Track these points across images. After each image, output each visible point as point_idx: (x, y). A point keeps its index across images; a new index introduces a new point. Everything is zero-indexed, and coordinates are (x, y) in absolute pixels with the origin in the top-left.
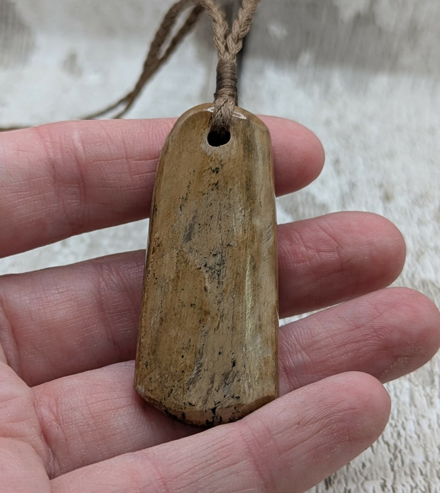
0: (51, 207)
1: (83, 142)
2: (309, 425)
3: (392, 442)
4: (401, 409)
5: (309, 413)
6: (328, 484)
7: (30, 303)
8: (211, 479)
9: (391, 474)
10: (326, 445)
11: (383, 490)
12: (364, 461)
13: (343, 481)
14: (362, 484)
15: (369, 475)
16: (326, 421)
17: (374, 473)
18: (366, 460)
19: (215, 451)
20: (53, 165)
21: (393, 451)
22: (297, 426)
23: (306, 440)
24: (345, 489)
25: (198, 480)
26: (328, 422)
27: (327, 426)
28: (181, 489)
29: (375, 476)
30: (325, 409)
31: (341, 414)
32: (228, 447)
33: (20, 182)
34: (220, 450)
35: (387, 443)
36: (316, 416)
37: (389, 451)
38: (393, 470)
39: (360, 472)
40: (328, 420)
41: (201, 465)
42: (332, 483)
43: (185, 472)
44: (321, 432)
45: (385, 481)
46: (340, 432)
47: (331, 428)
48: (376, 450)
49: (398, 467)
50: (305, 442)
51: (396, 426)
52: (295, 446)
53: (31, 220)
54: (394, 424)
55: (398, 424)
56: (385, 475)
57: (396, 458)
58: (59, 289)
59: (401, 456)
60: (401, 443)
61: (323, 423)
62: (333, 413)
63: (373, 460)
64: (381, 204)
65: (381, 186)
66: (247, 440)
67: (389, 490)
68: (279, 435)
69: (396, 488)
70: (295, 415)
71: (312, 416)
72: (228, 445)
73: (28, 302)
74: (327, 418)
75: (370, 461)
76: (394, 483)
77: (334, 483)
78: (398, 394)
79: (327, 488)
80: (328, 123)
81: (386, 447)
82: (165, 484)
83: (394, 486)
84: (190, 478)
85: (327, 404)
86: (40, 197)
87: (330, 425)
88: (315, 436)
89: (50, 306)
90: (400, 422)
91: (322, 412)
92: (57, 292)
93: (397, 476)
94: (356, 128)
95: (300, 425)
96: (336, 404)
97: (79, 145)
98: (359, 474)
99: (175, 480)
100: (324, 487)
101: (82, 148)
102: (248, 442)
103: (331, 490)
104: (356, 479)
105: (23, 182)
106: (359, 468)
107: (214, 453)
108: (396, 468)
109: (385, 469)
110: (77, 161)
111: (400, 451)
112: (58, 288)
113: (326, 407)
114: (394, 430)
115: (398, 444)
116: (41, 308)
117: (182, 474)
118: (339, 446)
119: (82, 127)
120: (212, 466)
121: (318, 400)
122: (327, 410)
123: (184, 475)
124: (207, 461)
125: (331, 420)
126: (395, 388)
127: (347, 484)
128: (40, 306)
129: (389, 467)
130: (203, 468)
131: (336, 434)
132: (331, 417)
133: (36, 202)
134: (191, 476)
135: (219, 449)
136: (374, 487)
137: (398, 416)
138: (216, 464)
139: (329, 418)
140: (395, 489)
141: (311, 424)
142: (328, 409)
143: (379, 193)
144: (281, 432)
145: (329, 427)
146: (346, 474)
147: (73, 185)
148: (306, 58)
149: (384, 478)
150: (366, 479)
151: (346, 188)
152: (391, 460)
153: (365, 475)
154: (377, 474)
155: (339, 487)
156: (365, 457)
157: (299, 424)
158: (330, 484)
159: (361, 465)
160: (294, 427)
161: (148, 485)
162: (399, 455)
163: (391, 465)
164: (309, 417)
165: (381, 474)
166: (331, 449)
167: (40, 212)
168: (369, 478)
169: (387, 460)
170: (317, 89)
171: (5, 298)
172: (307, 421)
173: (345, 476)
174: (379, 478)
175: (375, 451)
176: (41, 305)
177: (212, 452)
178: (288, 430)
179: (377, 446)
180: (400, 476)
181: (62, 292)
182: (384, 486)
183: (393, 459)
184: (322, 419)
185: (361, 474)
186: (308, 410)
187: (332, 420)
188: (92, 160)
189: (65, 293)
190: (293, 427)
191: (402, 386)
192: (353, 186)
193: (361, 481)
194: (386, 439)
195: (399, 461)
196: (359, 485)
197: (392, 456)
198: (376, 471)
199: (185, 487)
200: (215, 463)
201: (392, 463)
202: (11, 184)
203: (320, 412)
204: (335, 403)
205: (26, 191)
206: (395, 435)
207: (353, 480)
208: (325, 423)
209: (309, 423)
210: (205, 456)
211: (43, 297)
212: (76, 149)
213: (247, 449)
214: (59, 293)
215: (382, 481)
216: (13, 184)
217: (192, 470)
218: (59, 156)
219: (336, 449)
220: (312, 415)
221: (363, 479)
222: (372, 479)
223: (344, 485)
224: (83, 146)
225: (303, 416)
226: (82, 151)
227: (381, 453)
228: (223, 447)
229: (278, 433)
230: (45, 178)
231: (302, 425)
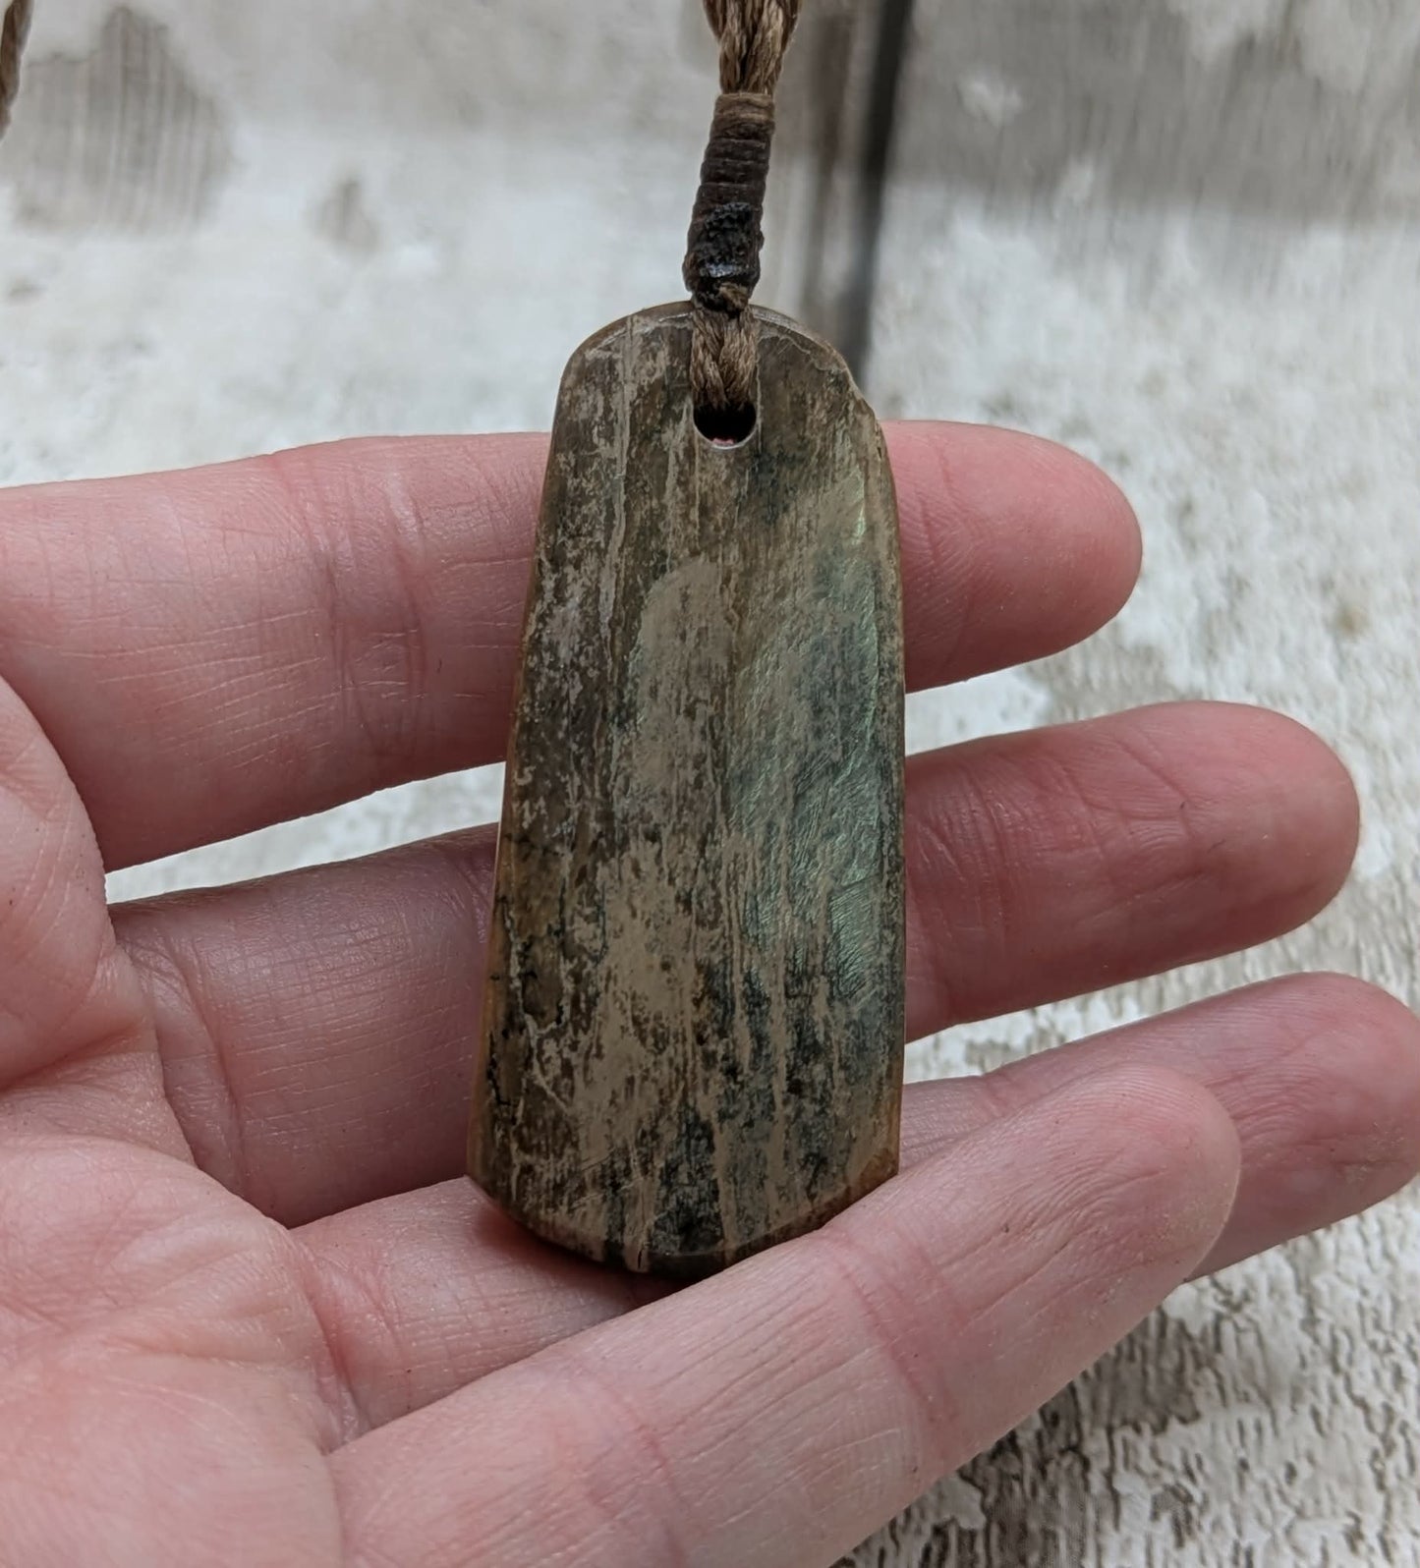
0: (321, 702)
1: (415, 503)
2: (1036, 1228)
3: (1376, 1401)
4: (1402, 1297)
5: (1031, 1196)
6: (1183, 1530)
7: (274, 974)
8: (781, 1413)
9: (1378, 1500)
10: (1086, 1282)
11: (1354, 1549)
12: (1292, 1459)
13: (1229, 1522)
14: (1288, 1531)
15: (1310, 1503)
16: (1082, 1214)
17: (1324, 1496)
18: (1297, 1456)
19: (779, 1332)
20: (328, 572)
21: (1380, 1427)
22: (1003, 1234)
23: (1031, 1275)
24: (1237, 1547)
25: (745, 1421)
26: (1086, 1217)
27: (1086, 1229)
28: (703, 1454)
29: (1326, 1505)
30: (1075, 1179)
31: (1121, 1189)
32: (814, 1316)
33: (235, 624)
34: (795, 1328)
35: (1362, 1404)
36: (1052, 1204)
37: (1370, 1427)
38: (1381, 1486)
39: (1280, 1492)
40: (1085, 1212)
41: (748, 1377)
42: (1194, 1527)
43: (709, 1402)
44: (1070, 1247)
45: (1358, 1520)
46: (1123, 1242)
47: (1097, 1233)
48: (1330, 1424)
49: (1399, 1477)
50: (1030, 1280)
51: (1389, 1350)
52: (1002, 1294)
53: (265, 740)
54: (1381, 1345)
55: (1395, 1344)
56: (1359, 1502)
57: (1390, 1448)
58: (356, 931)
59: (1408, 1442)
60: (1405, 1404)
61: (1075, 1219)
62: (1099, 1190)
63: (1319, 1457)
64: (1328, 645)
65: (1326, 585)
66: (865, 1292)
67: (1371, 1550)
68: (955, 1267)
69: (1394, 1543)
70: (993, 1206)
71: (1042, 1205)
72: (812, 1311)
73: (267, 972)
74: (1082, 1208)
75: (1311, 1460)
76: (1386, 1528)
77: (1200, 1527)
78: (1394, 1248)
79: (1180, 1543)
80: (1153, 385)
81: (1359, 1413)
82: (653, 1444)
83: (1388, 1537)
84: (723, 1420)
85: (1080, 1165)
86: (291, 671)
87: (1090, 1226)
88: (1056, 1258)
89: (334, 983)
90: (1403, 1337)
91: (1066, 1191)
92: (350, 941)
93: (1397, 1505)
94: (1245, 401)
95: (1010, 1233)
96: (1103, 1163)
97: (404, 513)
98: (1276, 1498)
99: (682, 1428)
100: (1171, 1539)
101: (413, 521)
102: (868, 1295)
103: (1191, 1548)
104: (1267, 1514)
105: (242, 627)
106: (1277, 1481)
107: (779, 1338)
108: (1391, 1481)
109: (1359, 1481)
110: (401, 557)
111: (1404, 1429)
112: (352, 928)
113: (1077, 1174)
114: (1382, 1361)
115: (1398, 1405)
116: (308, 989)
117: (699, 1409)
118: (1119, 1281)
119: (411, 456)
120: (778, 1377)
121: (1051, 1157)
122: (1080, 1184)
123: (705, 1410)
124: (764, 1363)
125: (1093, 1212)
126: (1383, 1232)
127: (1240, 1532)
128: (303, 984)
129: (1369, 1477)
130: (755, 1385)
131: (1110, 1248)
132: (1092, 1202)
133: (281, 686)
134: (726, 1413)
135: (790, 1325)
136: (1324, 1540)
137: (1394, 1317)
138: (790, 1369)
139: (1089, 1204)
140: (1389, 1543)
141: (1040, 1226)
142: (1084, 1179)
143: (1320, 609)
144: (960, 1257)
145: (1089, 1231)
146: (1236, 1498)
147: (388, 635)
148: (1082, 179)
149: (1355, 1511)
150: (1300, 1513)
151: (1217, 597)
152: (1375, 1455)
153: (1296, 1503)
154: (1333, 1499)
155: (1217, 1539)
156: (1296, 1449)
157: (1007, 1231)
158: (1190, 1531)
159: (1282, 1472)
160: (997, 1240)
161: (606, 1454)
162: (1400, 1440)
163: (1375, 1470)
164: (1034, 1207)
165: (1346, 1499)
166: (1100, 1293)
167: (290, 716)
168: (1310, 1510)
169: (1364, 1455)
170: (1117, 281)
171: (196, 962)
172: (1029, 1219)
173: (1233, 1505)
174: (1340, 1511)
175: (1325, 1428)
176: (306, 983)
177: (775, 1336)
178: (978, 1252)
179: (1331, 1412)
180: (1405, 1504)
181: (366, 942)
182: (1354, 1537)
183: (1382, 1453)
184: (1068, 1209)
185: (1285, 1499)
186: (1025, 1188)
187: (1098, 1209)
188: (447, 559)
189: (376, 943)
190: (990, 1240)
191: (1407, 1223)
192: (1237, 585)
193: (1285, 1522)
194: (1358, 1392)
195: (1400, 1459)
196: (1280, 1532)
197: (1378, 1444)
198: (1329, 1490)
199: (712, 1445)
200: (783, 1368)
201: (1378, 1466)
202: (208, 633)
203: (1061, 1191)
204: (1100, 1160)
205: (252, 654)
206: (1387, 1377)
207: (1260, 1518)
208: (1079, 1220)
209: (1035, 1225)
210: (755, 1351)
211: (312, 958)
212: (395, 525)
213: (869, 1317)
214: (358, 944)
215: (1350, 1522)
216: (216, 631)
217: (725, 1394)
218: (345, 547)
219: (1112, 1291)
220: (1042, 1201)
221: (1291, 1514)
222: (1319, 1515)
223: (1233, 1533)
224: (417, 515)
225: (1016, 1207)
226: (415, 529)
227: (1345, 1435)
228: (802, 1316)
229: (950, 1263)
230: (305, 612)
231: (1018, 1233)
